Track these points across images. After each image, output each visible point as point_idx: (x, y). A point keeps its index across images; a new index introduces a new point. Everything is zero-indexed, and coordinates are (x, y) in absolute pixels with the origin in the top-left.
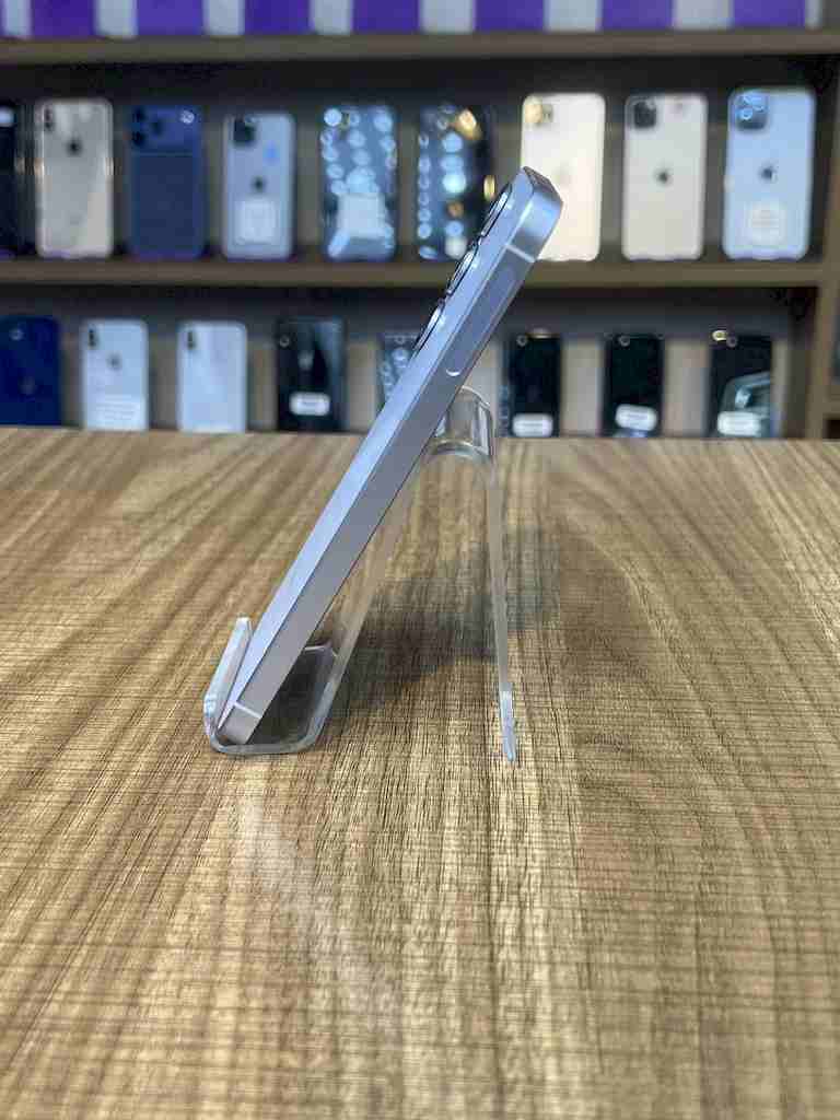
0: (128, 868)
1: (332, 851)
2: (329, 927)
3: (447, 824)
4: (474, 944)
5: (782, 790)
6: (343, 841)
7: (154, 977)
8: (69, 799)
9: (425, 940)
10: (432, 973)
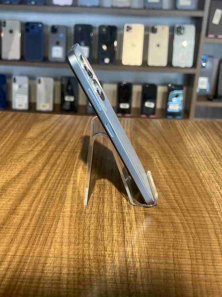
0: (39, 236)
1: (87, 232)
2: (87, 252)
3: (114, 225)
4: (122, 257)
5: (191, 217)
6: (89, 229)
7: (47, 265)
8: (23, 217)
9: (110, 256)
10: (112, 264)
